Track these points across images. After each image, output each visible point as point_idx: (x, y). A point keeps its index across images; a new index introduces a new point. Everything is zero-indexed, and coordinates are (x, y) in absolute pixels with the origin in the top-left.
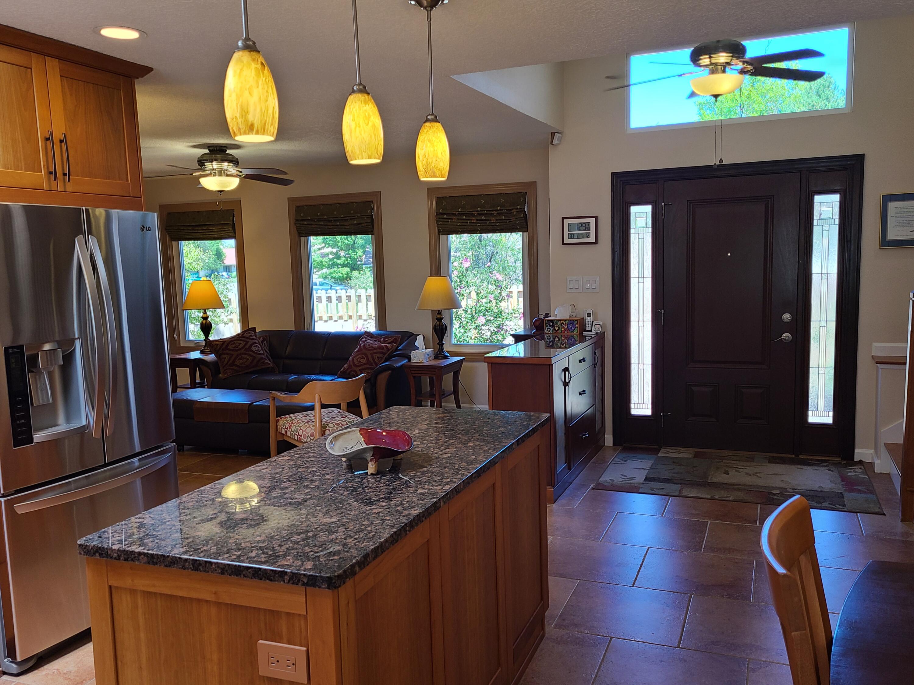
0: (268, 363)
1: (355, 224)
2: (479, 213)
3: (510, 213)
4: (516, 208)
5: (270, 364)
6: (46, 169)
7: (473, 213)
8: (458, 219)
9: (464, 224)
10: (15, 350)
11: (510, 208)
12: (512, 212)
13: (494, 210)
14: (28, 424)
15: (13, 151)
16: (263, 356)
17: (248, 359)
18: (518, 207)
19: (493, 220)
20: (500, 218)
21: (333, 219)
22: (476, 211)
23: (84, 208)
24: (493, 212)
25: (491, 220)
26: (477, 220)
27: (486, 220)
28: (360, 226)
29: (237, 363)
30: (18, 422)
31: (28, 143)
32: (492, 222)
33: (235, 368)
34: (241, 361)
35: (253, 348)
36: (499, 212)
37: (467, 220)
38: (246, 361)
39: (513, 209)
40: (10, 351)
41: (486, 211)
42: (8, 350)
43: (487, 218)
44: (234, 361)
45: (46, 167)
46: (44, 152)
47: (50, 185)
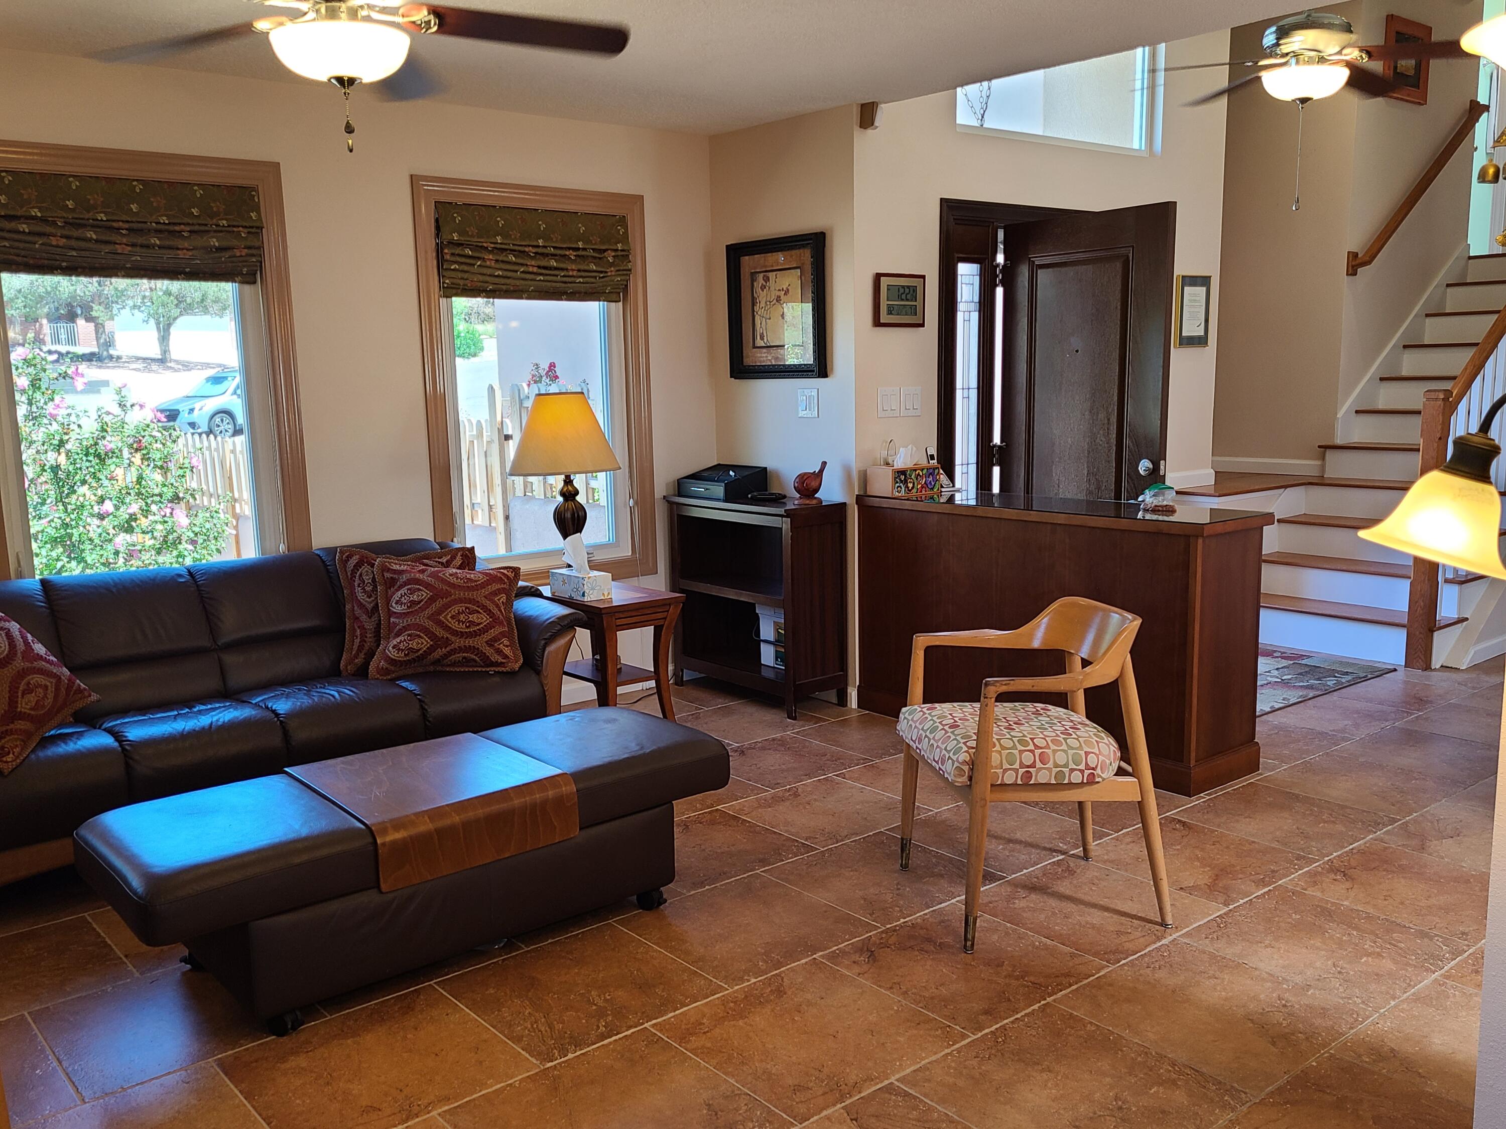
1: (209, 250)
2: (540, 250)
3: (600, 258)
4: (615, 248)
7: (527, 249)
8: (497, 261)
9: (509, 274)
11: (604, 248)
12: (605, 257)
13: (569, 249)
18: (620, 246)
19: (573, 270)
20: (586, 268)
21: (126, 226)
22: (533, 246)
24: (567, 253)
25: (567, 270)
26: (539, 267)
27: (556, 269)
28: (227, 254)
32: (571, 273)
36: (580, 253)
37: (518, 264)
39: (607, 250)
41: (554, 248)
43: (562, 265)
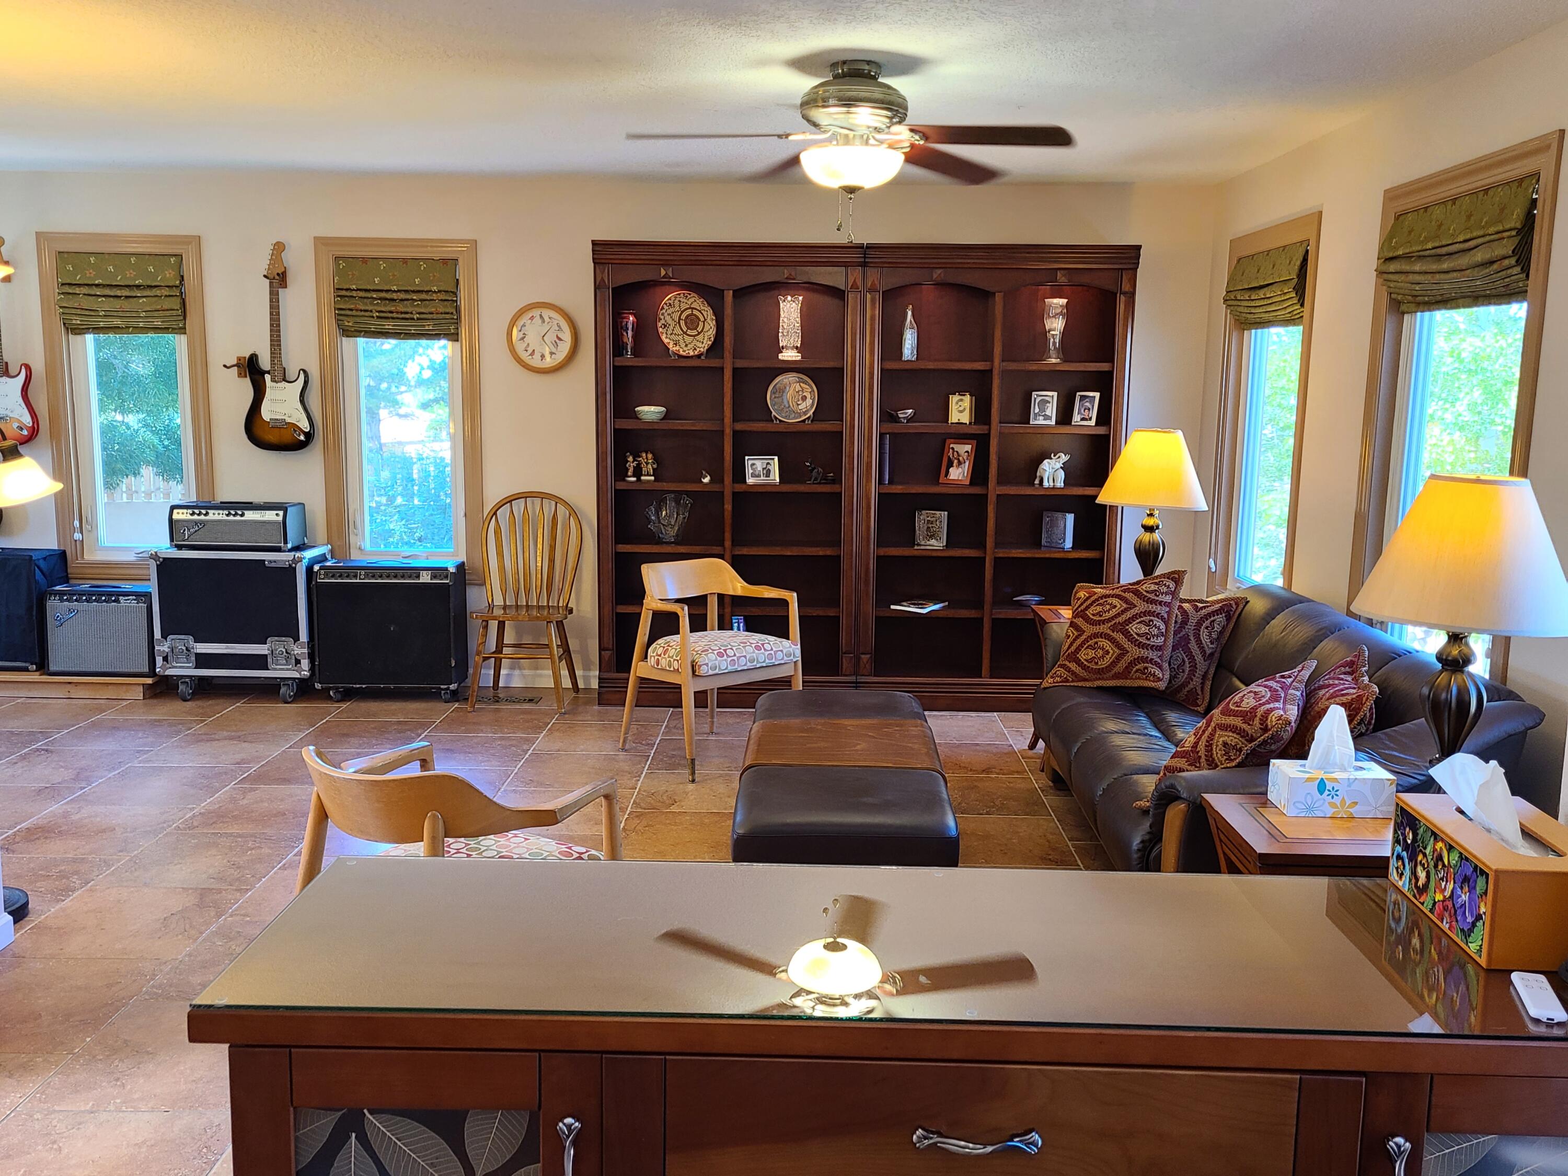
0: (1154, 675)
5: (1159, 680)
16: (1152, 655)
17: (1108, 652)
29: (1083, 656)
33: (1073, 666)
34: (1091, 653)
35: (1134, 628)
38: (1103, 657)
44: (1078, 649)
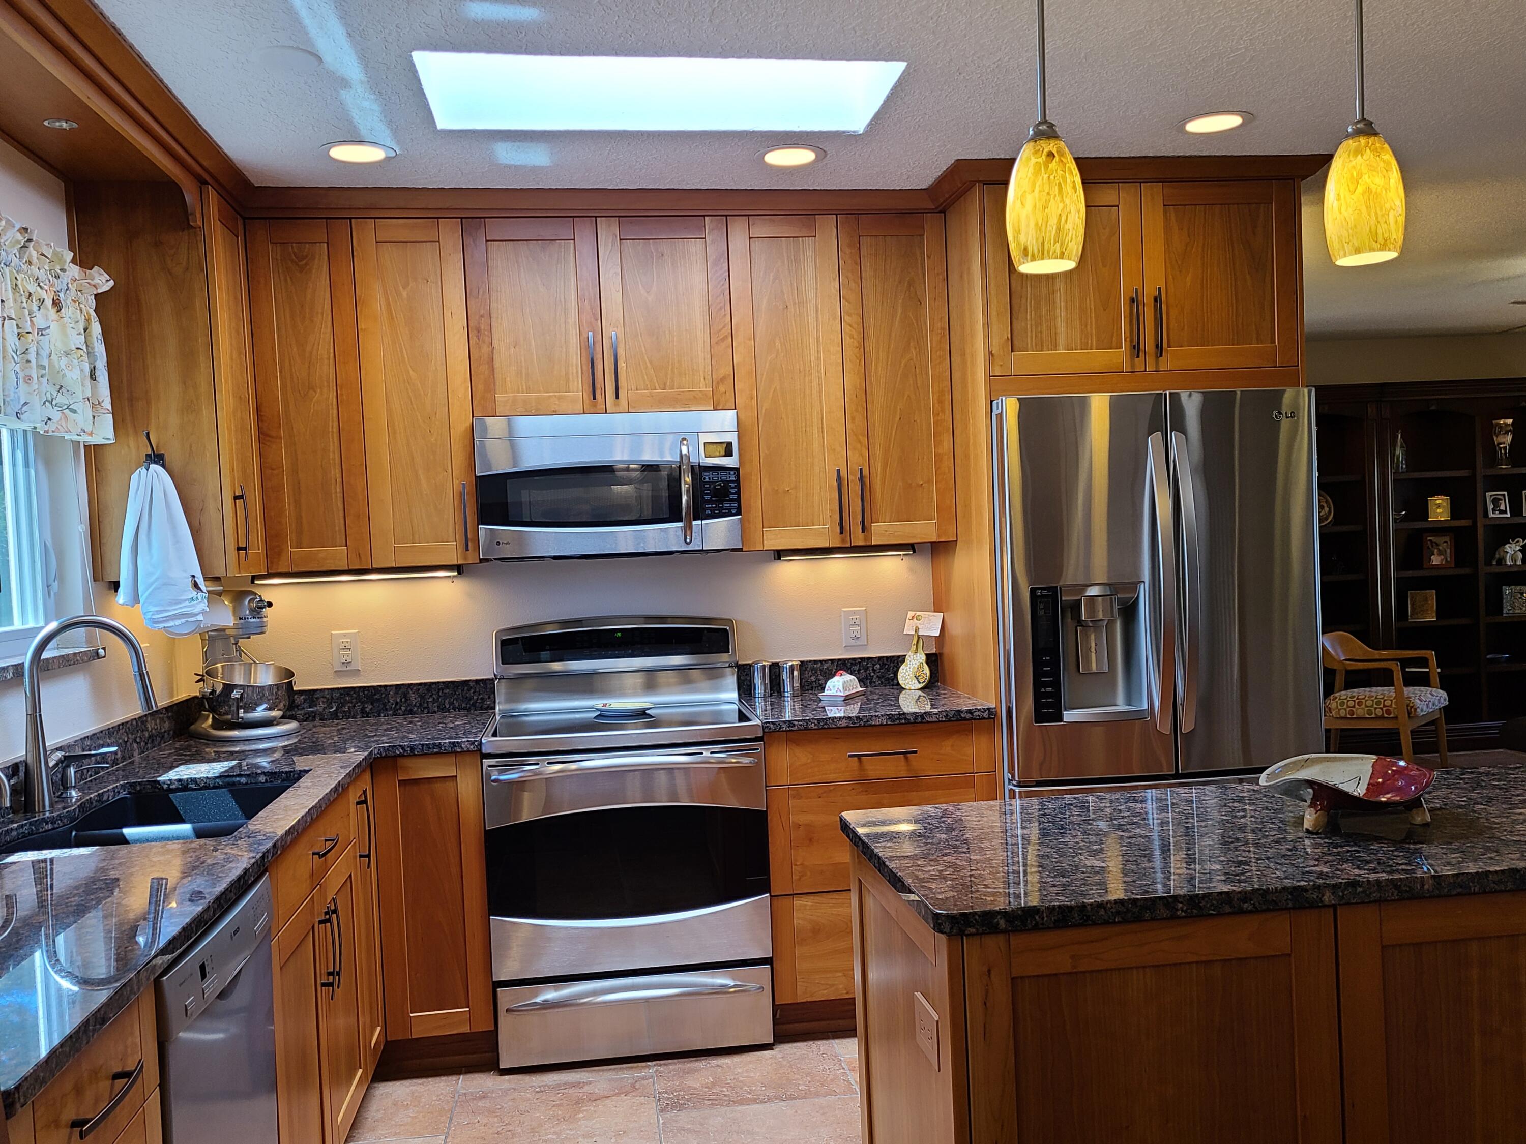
6: (1128, 343)
10: (1045, 592)
14: (1057, 695)
15: (1081, 325)
23: (1168, 392)
30: (1043, 690)
31: (1105, 310)
40: (1039, 593)
42: (1035, 593)
45: (1128, 339)
46: (1128, 319)
47: (1133, 365)
